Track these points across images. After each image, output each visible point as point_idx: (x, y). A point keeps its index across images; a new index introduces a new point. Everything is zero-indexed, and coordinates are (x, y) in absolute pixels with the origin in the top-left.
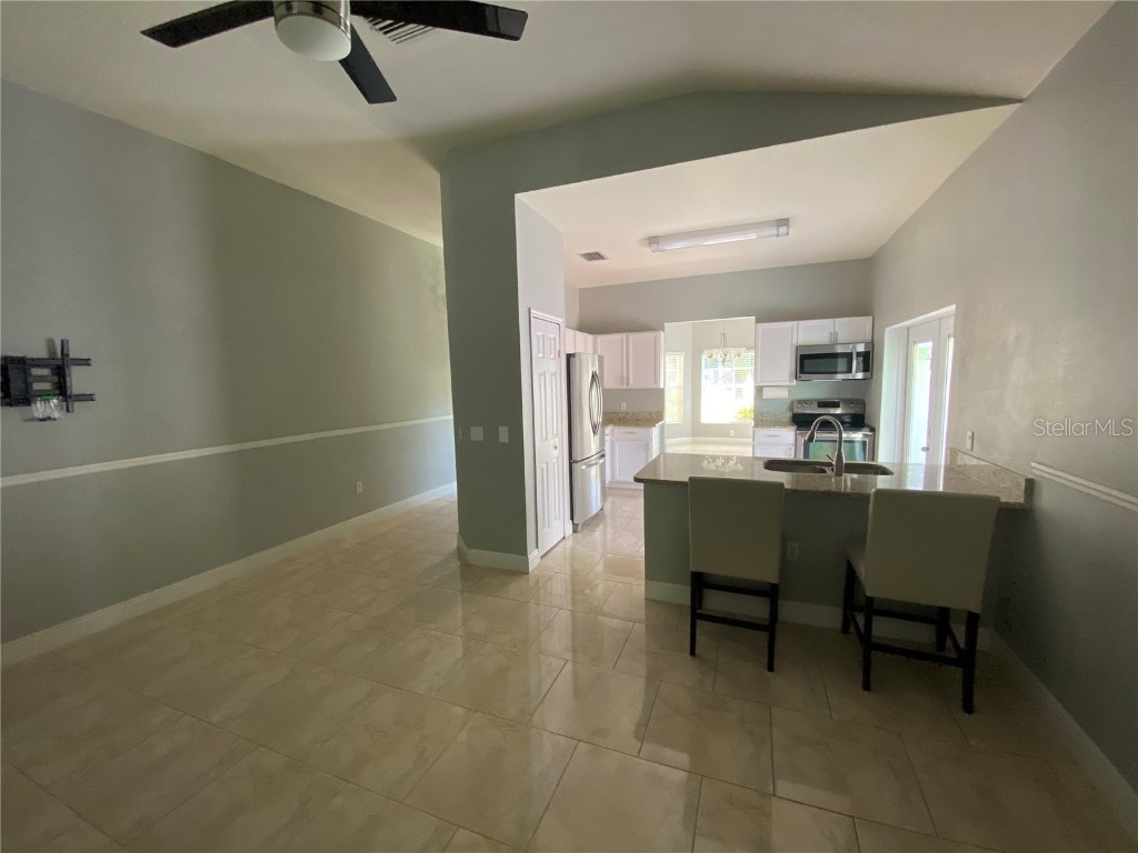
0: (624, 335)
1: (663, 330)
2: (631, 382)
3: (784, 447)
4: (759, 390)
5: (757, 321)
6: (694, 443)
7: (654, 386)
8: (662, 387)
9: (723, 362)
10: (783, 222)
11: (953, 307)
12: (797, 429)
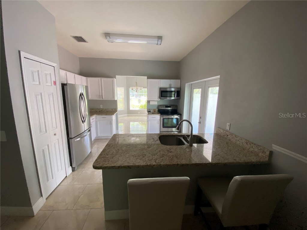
0: (100, 78)
1: (116, 78)
2: (103, 97)
3: (157, 121)
4: (148, 102)
5: (148, 78)
6: (128, 116)
7: (113, 99)
8: (116, 99)
9: (136, 91)
10: (160, 38)
11: (219, 76)
12: (161, 115)
